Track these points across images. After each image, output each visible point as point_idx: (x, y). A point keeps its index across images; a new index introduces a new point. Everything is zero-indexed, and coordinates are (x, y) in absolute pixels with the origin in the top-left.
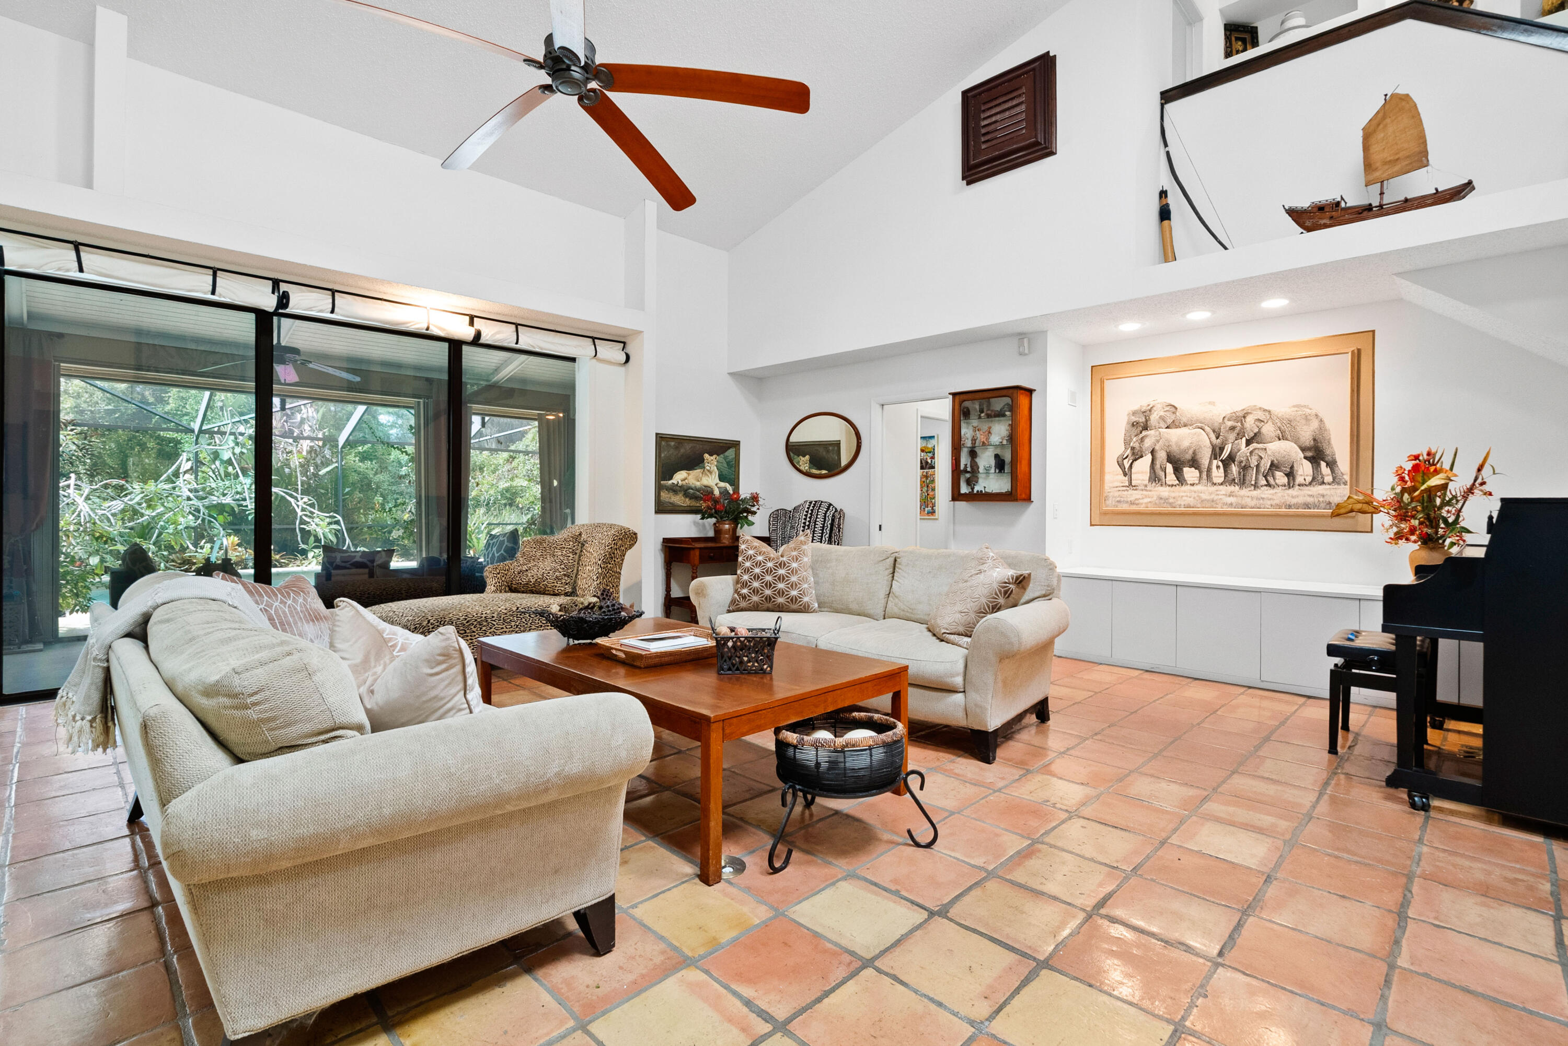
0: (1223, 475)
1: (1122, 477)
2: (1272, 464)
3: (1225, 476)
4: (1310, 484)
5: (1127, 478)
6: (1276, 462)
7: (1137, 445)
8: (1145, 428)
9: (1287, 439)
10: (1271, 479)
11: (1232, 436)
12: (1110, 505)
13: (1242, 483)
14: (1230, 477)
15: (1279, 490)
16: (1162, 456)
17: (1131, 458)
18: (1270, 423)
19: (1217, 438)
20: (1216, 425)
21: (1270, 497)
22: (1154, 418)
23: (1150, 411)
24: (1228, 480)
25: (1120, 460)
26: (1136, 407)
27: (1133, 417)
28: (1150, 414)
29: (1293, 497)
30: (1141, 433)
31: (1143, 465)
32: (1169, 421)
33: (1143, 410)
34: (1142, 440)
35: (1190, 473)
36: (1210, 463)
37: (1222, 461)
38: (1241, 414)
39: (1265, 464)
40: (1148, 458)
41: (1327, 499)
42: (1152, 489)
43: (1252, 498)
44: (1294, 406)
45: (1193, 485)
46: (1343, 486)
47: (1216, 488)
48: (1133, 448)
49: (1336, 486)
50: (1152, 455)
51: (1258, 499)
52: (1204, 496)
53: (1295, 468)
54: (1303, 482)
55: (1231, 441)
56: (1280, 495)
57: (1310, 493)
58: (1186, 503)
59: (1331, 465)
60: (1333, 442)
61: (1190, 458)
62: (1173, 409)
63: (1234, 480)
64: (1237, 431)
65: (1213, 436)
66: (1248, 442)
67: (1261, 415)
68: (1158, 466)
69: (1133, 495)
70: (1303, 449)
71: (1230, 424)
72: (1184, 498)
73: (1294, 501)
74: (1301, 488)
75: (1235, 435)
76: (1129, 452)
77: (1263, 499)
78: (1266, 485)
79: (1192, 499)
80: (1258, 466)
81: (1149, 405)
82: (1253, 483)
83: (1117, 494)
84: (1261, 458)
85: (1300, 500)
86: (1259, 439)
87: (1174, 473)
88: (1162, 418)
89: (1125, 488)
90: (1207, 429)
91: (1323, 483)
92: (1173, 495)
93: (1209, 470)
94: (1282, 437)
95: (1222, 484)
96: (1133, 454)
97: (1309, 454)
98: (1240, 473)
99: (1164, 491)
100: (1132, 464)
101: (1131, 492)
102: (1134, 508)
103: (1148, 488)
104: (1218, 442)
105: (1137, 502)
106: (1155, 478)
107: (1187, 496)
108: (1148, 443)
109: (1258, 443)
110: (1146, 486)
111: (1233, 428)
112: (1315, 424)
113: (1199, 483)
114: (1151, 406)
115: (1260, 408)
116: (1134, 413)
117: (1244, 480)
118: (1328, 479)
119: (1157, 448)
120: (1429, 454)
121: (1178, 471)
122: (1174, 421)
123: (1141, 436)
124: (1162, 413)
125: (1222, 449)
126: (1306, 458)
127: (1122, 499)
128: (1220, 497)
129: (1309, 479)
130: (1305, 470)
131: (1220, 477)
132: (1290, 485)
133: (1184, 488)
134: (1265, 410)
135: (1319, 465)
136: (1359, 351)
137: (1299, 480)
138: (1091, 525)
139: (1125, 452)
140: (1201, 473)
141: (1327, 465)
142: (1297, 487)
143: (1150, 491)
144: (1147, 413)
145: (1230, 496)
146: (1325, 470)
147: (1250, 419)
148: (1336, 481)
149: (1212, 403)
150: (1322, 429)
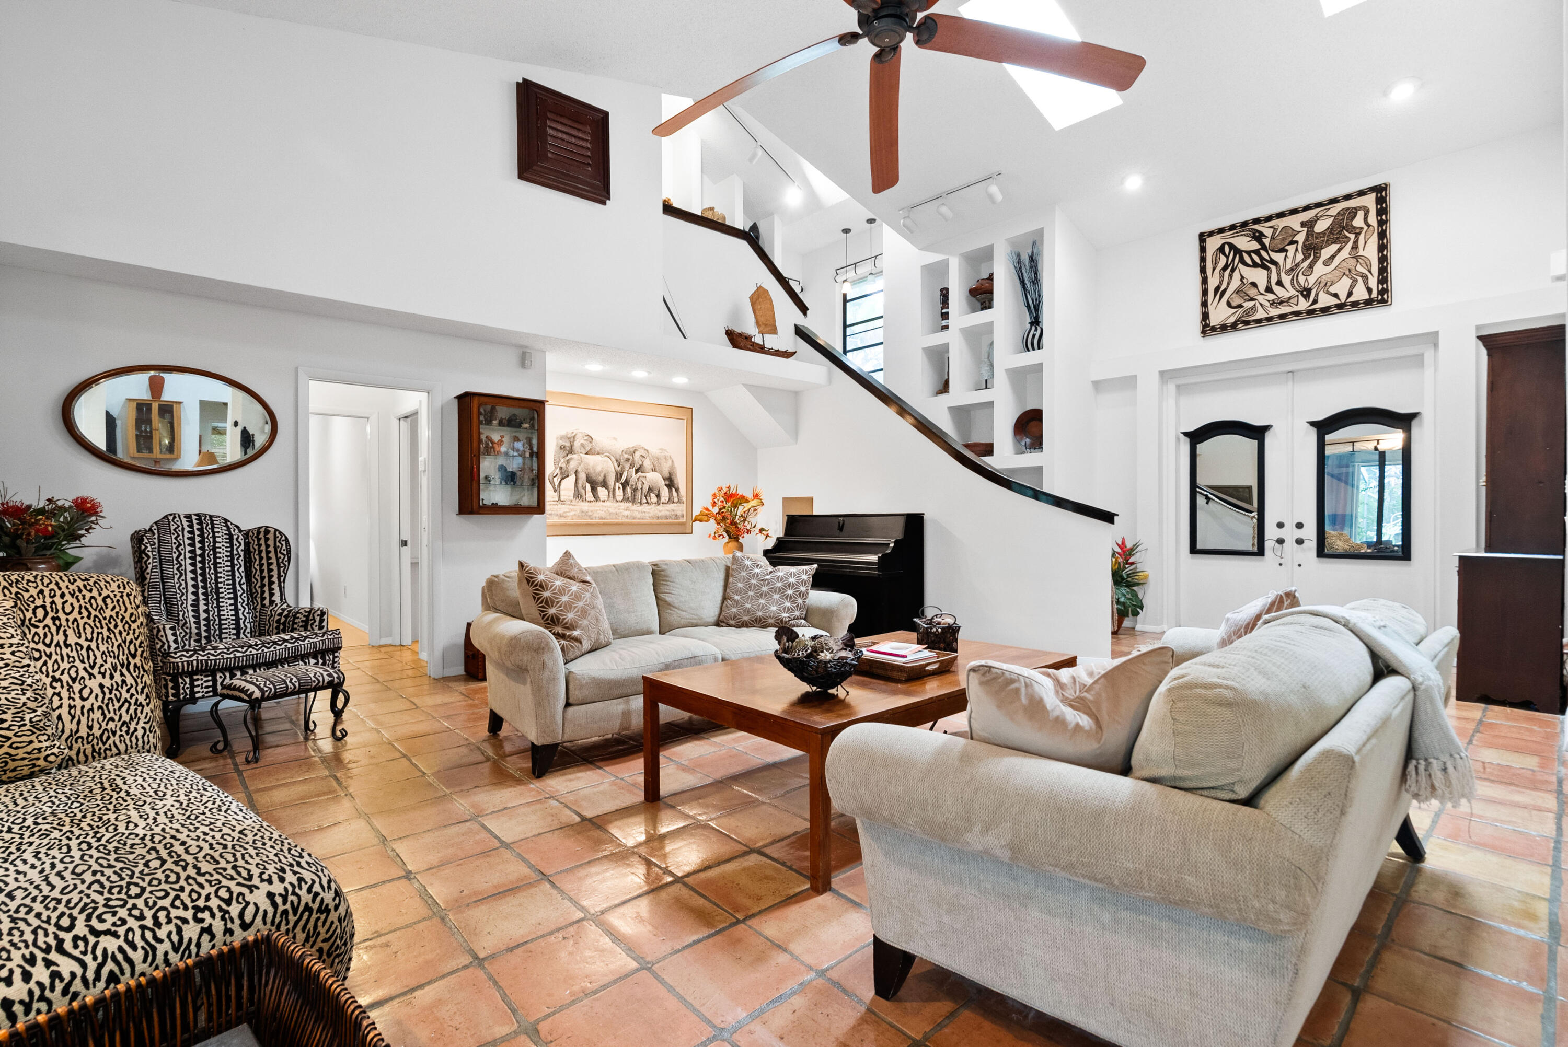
0: (622, 494)
2: (649, 488)
3: (624, 495)
4: (668, 502)
6: (651, 486)
7: (564, 466)
8: (571, 451)
9: (656, 471)
10: (648, 499)
11: (627, 466)
13: (634, 501)
14: (627, 496)
15: (653, 506)
16: (583, 476)
17: (559, 477)
18: (648, 459)
20: (618, 457)
22: (577, 444)
23: (574, 437)
24: (626, 499)
25: (551, 477)
26: (563, 433)
27: (561, 441)
28: (574, 441)
29: (659, 511)
30: (567, 455)
31: (569, 483)
32: (588, 449)
33: (569, 436)
34: (568, 462)
35: (602, 492)
36: (615, 485)
38: (632, 450)
39: (645, 488)
40: (572, 478)
41: (675, 512)
43: (638, 512)
44: (660, 450)
47: (618, 504)
48: (561, 468)
50: (576, 474)
51: (642, 512)
52: (611, 510)
53: (661, 492)
55: (627, 469)
57: (667, 509)
58: (600, 515)
59: (677, 490)
60: (678, 475)
61: (602, 480)
62: (590, 440)
64: (630, 462)
65: (616, 464)
66: (637, 471)
67: (643, 453)
68: (580, 485)
69: (561, 509)
70: (665, 480)
71: (626, 456)
72: (599, 512)
73: (660, 514)
75: (629, 465)
76: (558, 471)
77: (644, 513)
79: (603, 513)
80: (642, 489)
81: (573, 433)
82: (639, 501)
84: (643, 483)
85: (663, 513)
87: (592, 492)
88: (583, 445)
90: (612, 458)
91: (674, 502)
92: (591, 509)
93: (614, 490)
94: (654, 470)
95: (621, 501)
96: (562, 473)
97: (667, 483)
98: (632, 493)
99: (585, 506)
100: (560, 482)
101: (560, 506)
102: (563, 520)
104: (619, 469)
105: (565, 515)
106: (578, 495)
107: (600, 510)
108: (573, 465)
109: (641, 472)
111: (628, 460)
112: (670, 463)
113: (608, 500)
114: (575, 433)
115: (643, 448)
116: (562, 438)
117: (634, 499)
118: (676, 500)
119: (579, 469)
121: (594, 490)
122: (591, 449)
123: (567, 458)
124: (583, 442)
125: (621, 475)
126: (666, 485)
127: (553, 512)
128: (621, 511)
130: (665, 492)
131: (621, 496)
132: (658, 503)
134: (645, 450)
135: (672, 490)
136: (688, 419)
137: (663, 500)
139: (555, 471)
140: (609, 492)
141: (675, 490)
144: (572, 439)
145: (626, 510)
146: (675, 494)
147: (637, 454)
148: (679, 501)
149: (615, 439)
150: (673, 467)
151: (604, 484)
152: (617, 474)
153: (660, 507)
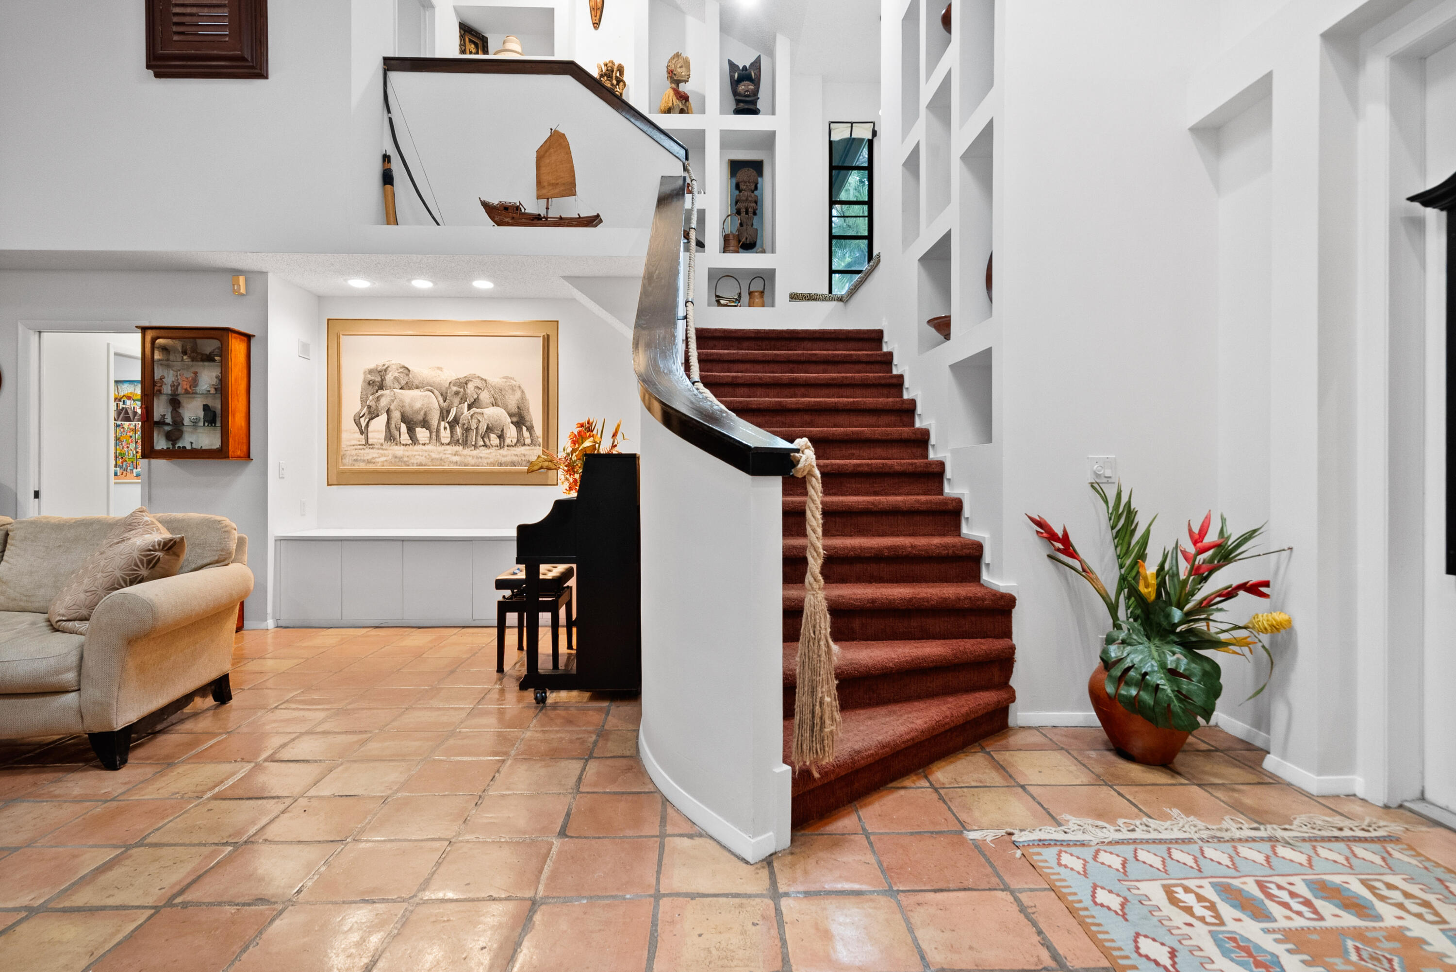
0: (449, 435)
1: (358, 435)
2: (488, 427)
3: (452, 437)
4: (515, 445)
5: (363, 437)
6: (490, 425)
7: (373, 404)
8: (381, 387)
9: (498, 406)
10: (486, 440)
11: (456, 401)
12: (347, 463)
13: (465, 443)
14: (456, 438)
15: (493, 450)
16: (396, 415)
17: (367, 417)
18: (486, 391)
19: (445, 401)
20: (444, 389)
21: (487, 456)
22: (389, 377)
23: (386, 370)
24: (454, 442)
25: (357, 418)
26: (372, 366)
27: (369, 376)
28: (386, 375)
29: (503, 456)
30: (377, 392)
31: (379, 423)
32: (403, 382)
33: (379, 369)
34: (378, 399)
35: (422, 433)
36: (439, 424)
37: (448, 423)
38: (464, 381)
39: (483, 428)
40: (383, 418)
41: (527, 458)
42: (388, 448)
43: (473, 457)
44: (504, 378)
45: (424, 444)
46: (538, 447)
47: (443, 447)
48: (369, 407)
49: (533, 448)
50: (388, 414)
51: (477, 458)
52: (434, 455)
53: (505, 431)
54: (510, 443)
55: (456, 405)
56: (494, 454)
57: (516, 453)
58: (418, 461)
59: (530, 429)
60: (531, 410)
61: (422, 419)
62: (406, 371)
63: (458, 440)
64: (460, 396)
65: (441, 399)
66: (470, 407)
67: (479, 383)
68: (393, 426)
69: (369, 454)
70: (511, 415)
71: (455, 389)
72: (417, 457)
73: (504, 460)
74: (509, 448)
75: (459, 399)
76: (365, 410)
77: (481, 458)
78: (483, 446)
79: (423, 458)
80: (477, 428)
81: (384, 365)
82: (473, 443)
83: (354, 452)
84: (479, 421)
85: (508, 459)
86: (477, 404)
87: (408, 433)
88: (396, 379)
89: (361, 447)
90: (436, 391)
91: (524, 444)
92: (407, 453)
93: (438, 431)
94: (495, 404)
95: (448, 444)
96: (370, 412)
97: (515, 419)
98: (463, 434)
99: (399, 450)
100: (368, 423)
101: (367, 451)
102: (371, 467)
103: (384, 447)
105: (374, 461)
106: (390, 437)
107: (419, 455)
108: (384, 402)
109: (477, 408)
110: (382, 445)
111: (457, 393)
112: (518, 394)
113: (430, 443)
114: (386, 366)
115: (479, 377)
116: (371, 372)
117: (467, 440)
118: (528, 441)
119: (392, 407)
120: (588, 423)
121: (411, 431)
122: (407, 383)
123: (377, 395)
124: (396, 374)
125: (448, 412)
126: (512, 423)
127: (359, 458)
128: (447, 456)
129: (515, 441)
130: (511, 432)
131: (447, 437)
132: (501, 446)
133: (417, 447)
134: (482, 379)
135: (521, 429)
136: (548, 337)
137: (508, 441)
138: (328, 484)
139: (361, 410)
140: (431, 433)
141: (527, 429)
142: (506, 448)
143: (386, 450)
144: (382, 372)
145: (455, 455)
146: (526, 434)
147: (471, 386)
148: (533, 443)
149: (440, 369)
150: (523, 398)
151: (425, 424)
152: (441, 412)
153: (504, 452)
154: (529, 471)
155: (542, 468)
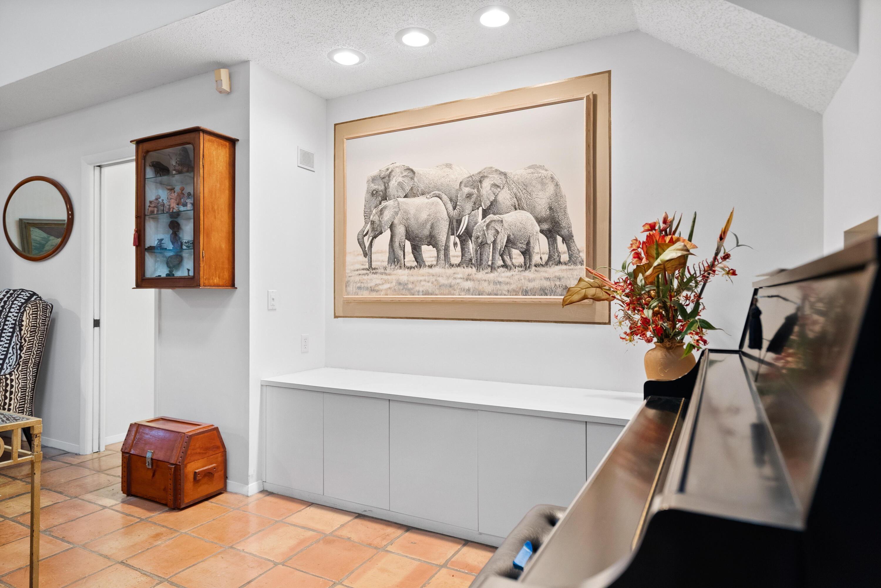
0: (460, 254)
1: (362, 258)
2: (509, 240)
3: (463, 255)
4: (547, 263)
5: (367, 259)
6: (512, 237)
7: (376, 218)
8: (385, 198)
9: (523, 209)
10: (507, 258)
11: (468, 206)
12: (352, 293)
13: (479, 264)
14: (468, 257)
15: (515, 272)
16: (400, 231)
17: (371, 234)
18: (506, 189)
19: (454, 208)
20: (453, 192)
21: (507, 280)
22: (393, 185)
23: (389, 176)
24: (466, 262)
25: (360, 237)
27: (372, 185)
28: (389, 181)
29: (529, 281)
30: (380, 204)
31: (382, 243)
32: (408, 189)
33: (382, 175)
34: (381, 212)
35: (428, 253)
36: (448, 238)
37: (459, 237)
38: (477, 178)
39: (502, 240)
40: (387, 235)
41: (564, 282)
42: (391, 272)
43: (489, 282)
44: (530, 167)
45: (431, 267)
46: (579, 266)
47: (454, 270)
48: (373, 223)
49: (572, 267)
50: (391, 231)
51: (495, 283)
52: (442, 281)
53: (532, 245)
54: (539, 261)
55: (468, 211)
56: (516, 277)
57: (546, 275)
58: (424, 288)
59: (568, 239)
60: (569, 211)
61: (428, 233)
62: (411, 174)
63: (471, 260)
64: (473, 199)
65: (450, 206)
66: (485, 214)
67: (497, 179)
68: (397, 244)
69: (374, 280)
70: (539, 221)
71: (466, 190)
72: (423, 283)
73: (531, 285)
74: (537, 269)
75: (472, 204)
76: (369, 227)
77: (500, 283)
78: (503, 266)
79: (430, 284)
80: (494, 242)
81: (388, 169)
82: (490, 263)
83: (357, 278)
84: (498, 232)
85: (536, 284)
86: (495, 210)
87: (413, 253)
88: (400, 185)
89: (365, 272)
90: (444, 197)
91: (559, 263)
92: (412, 279)
93: (447, 248)
94: (518, 206)
95: (459, 265)
96: (373, 229)
97: (545, 226)
98: (476, 251)
99: (403, 275)
100: (371, 242)
101: (371, 276)
102: (374, 296)
103: (388, 271)
104: (454, 213)
105: (377, 288)
106: (394, 259)
107: (425, 281)
108: (387, 216)
109: (494, 214)
110: (385, 268)
111: (469, 196)
112: (551, 189)
113: (437, 265)
114: (390, 170)
115: (496, 170)
116: (374, 180)
117: (481, 260)
118: (565, 257)
119: (396, 222)
120: (665, 222)
121: (416, 249)
122: (412, 189)
123: (380, 207)
124: (400, 179)
125: (459, 222)
126: (542, 231)
127: (363, 285)
128: (458, 281)
129: (545, 257)
131: (457, 256)
132: (526, 266)
133: (424, 271)
134: (501, 173)
135: (555, 240)
136: (595, 97)
137: (536, 259)
138: (336, 317)
139: (365, 227)
140: (438, 251)
141: (564, 239)
142: (534, 268)
143: (389, 275)
144: (386, 179)
145: (467, 280)
146: (562, 247)
147: (486, 184)
148: (572, 260)
149: (449, 166)
150: (558, 195)
151: (432, 241)
152: (451, 223)
153: (529, 274)
154: (566, 303)
155: (585, 298)
